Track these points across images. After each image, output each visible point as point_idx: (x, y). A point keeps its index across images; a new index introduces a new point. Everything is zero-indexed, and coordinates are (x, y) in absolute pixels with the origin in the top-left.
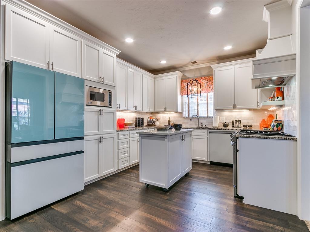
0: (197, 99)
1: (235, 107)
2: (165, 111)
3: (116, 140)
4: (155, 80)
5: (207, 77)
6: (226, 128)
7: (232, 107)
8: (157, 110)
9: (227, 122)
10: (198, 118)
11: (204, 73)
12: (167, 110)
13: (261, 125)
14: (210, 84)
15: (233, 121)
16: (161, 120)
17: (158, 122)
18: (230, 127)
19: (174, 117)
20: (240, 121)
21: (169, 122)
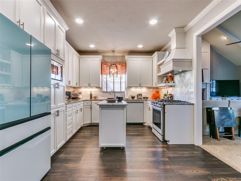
0: (113, 78)
1: (140, 86)
2: (89, 86)
3: (65, 113)
4: (79, 59)
5: (121, 63)
6: (133, 99)
7: (139, 85)
8: (81, 85)
9: (134, 95)
10: (114, 92)
11: (119, 60)
12: (91, 85)
13: (152, 97)
14: (123, 68)
15: (137, 95)
16: (83, 93)
17: (81, 96)
18: (136, 99)
19: (95, 91)
20: (141, 94)
21: (91, 95)
